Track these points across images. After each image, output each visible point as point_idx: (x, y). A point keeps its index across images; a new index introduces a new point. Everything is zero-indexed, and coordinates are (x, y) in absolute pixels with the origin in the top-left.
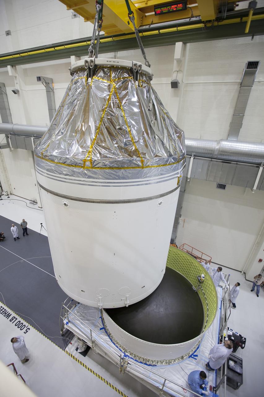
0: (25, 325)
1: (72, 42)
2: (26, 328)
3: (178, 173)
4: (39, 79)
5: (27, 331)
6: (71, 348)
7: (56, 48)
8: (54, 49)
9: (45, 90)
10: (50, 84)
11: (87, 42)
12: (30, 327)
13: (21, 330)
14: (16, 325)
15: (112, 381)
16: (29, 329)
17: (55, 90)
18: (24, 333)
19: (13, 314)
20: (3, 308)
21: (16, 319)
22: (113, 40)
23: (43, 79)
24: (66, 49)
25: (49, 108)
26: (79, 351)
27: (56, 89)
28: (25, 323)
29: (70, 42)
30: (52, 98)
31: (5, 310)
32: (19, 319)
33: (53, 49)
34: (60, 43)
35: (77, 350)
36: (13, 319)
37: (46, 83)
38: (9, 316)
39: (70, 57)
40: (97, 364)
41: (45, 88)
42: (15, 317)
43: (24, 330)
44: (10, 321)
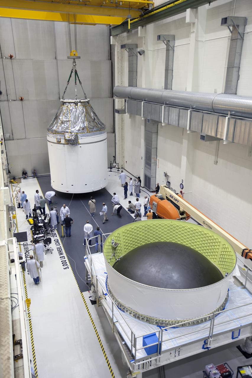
0: (67, 265)
2: (66, 266)
5: (66, 268)
6: (86, 294)
12: (70, 267)
13: (63, 265)
14: (62, 261)
15: (99, 329)
16: (68, 268)
18: (64, 269)
19: (65, 254)
20: (61, 248)
21: (65, 258)
26: (91, 298)
28: (68, 263)
31: (61, 250)
32: (66, 259)
35: (90, 297)
36: (62, 257)
38: (61, 254)
40: (97, 314)
42: (64, 257)
43: (65, 267)
44: (60, 257)
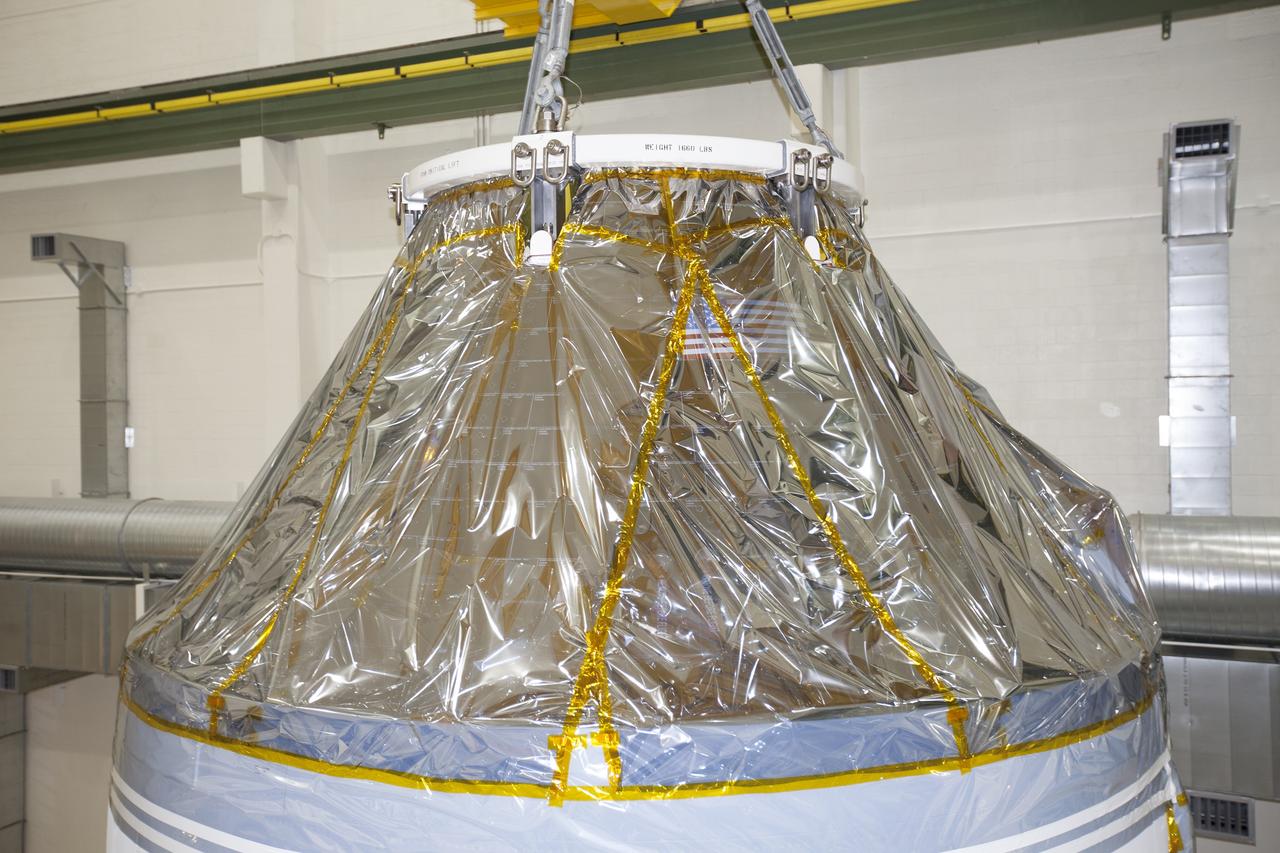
1: (253, 77)
3: (1158, 784)
4: (45, 246)
7: (159, 105)
8: (153, 108)
9: (76, 303)
10: (107, 271)
11: (331, 77)
17: (132, 302)
22: (468, 67)
23: (72, 245)
24: (219, 107)
25: (83, 395)
27: (141, 295)
29: (244, 78)
30: (113, 342)
33: (144, 109)
34: (188, 81)
37: (84, 266)
39: (238, 144)
41: (75, 292)
